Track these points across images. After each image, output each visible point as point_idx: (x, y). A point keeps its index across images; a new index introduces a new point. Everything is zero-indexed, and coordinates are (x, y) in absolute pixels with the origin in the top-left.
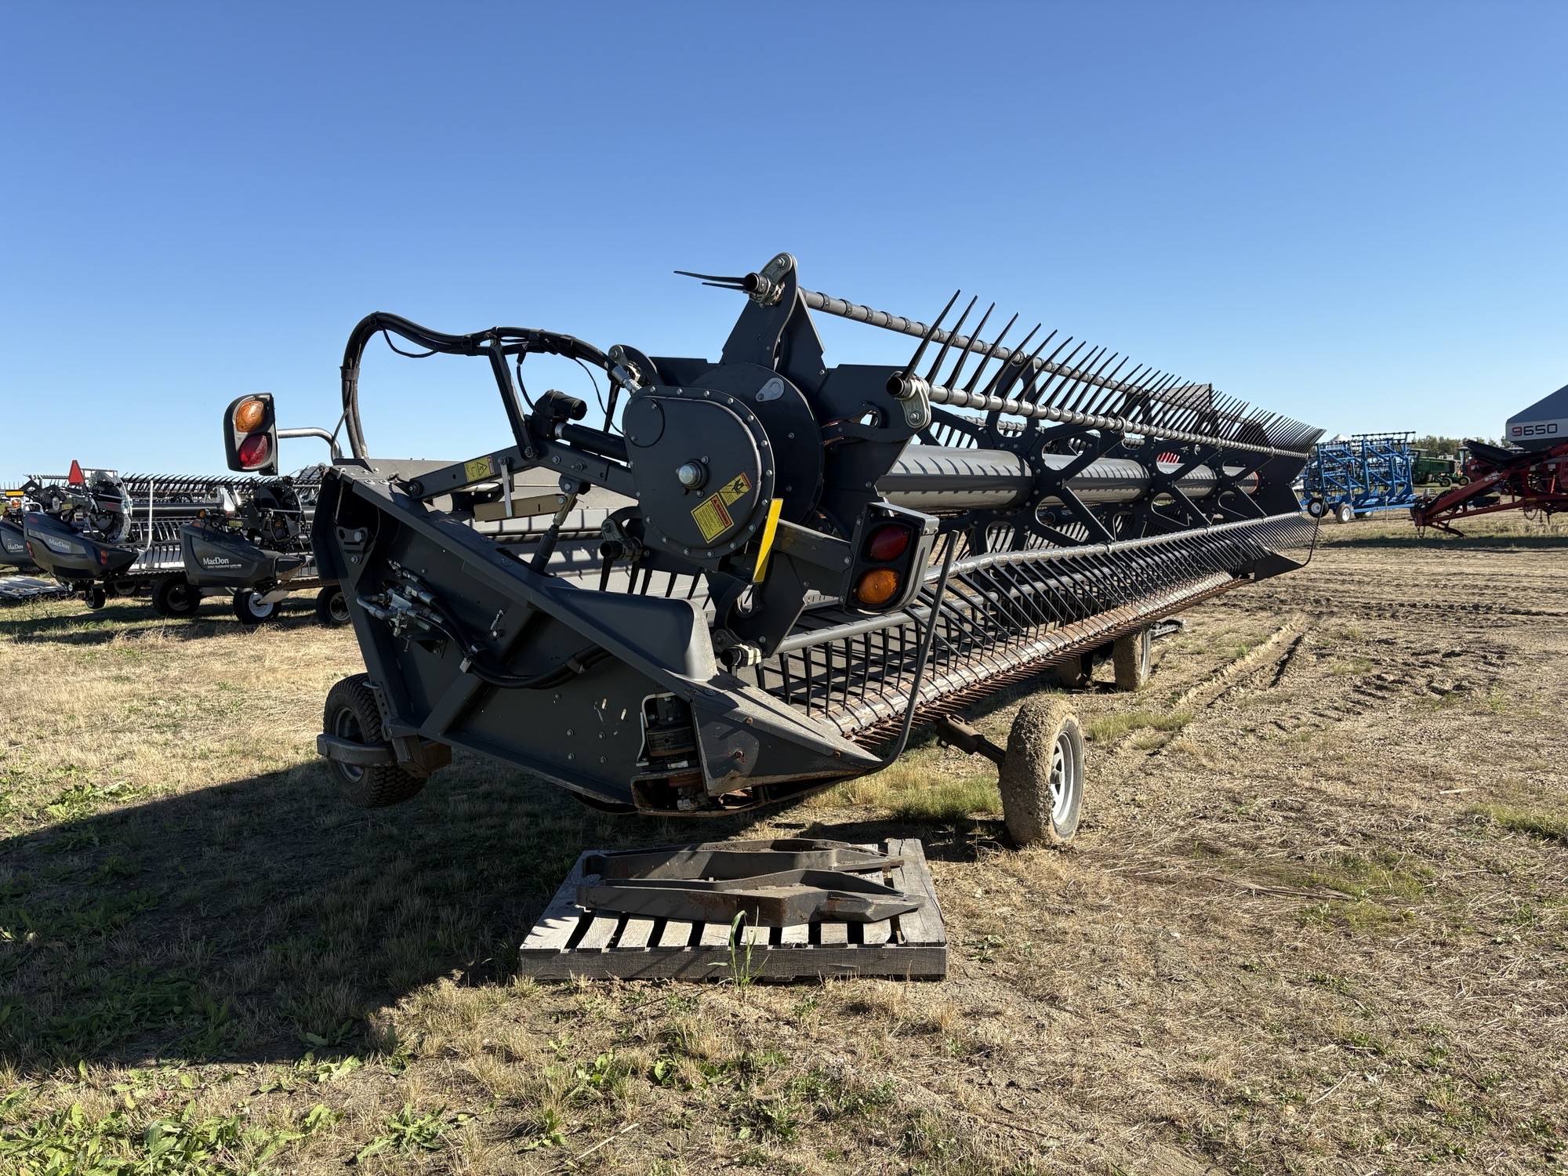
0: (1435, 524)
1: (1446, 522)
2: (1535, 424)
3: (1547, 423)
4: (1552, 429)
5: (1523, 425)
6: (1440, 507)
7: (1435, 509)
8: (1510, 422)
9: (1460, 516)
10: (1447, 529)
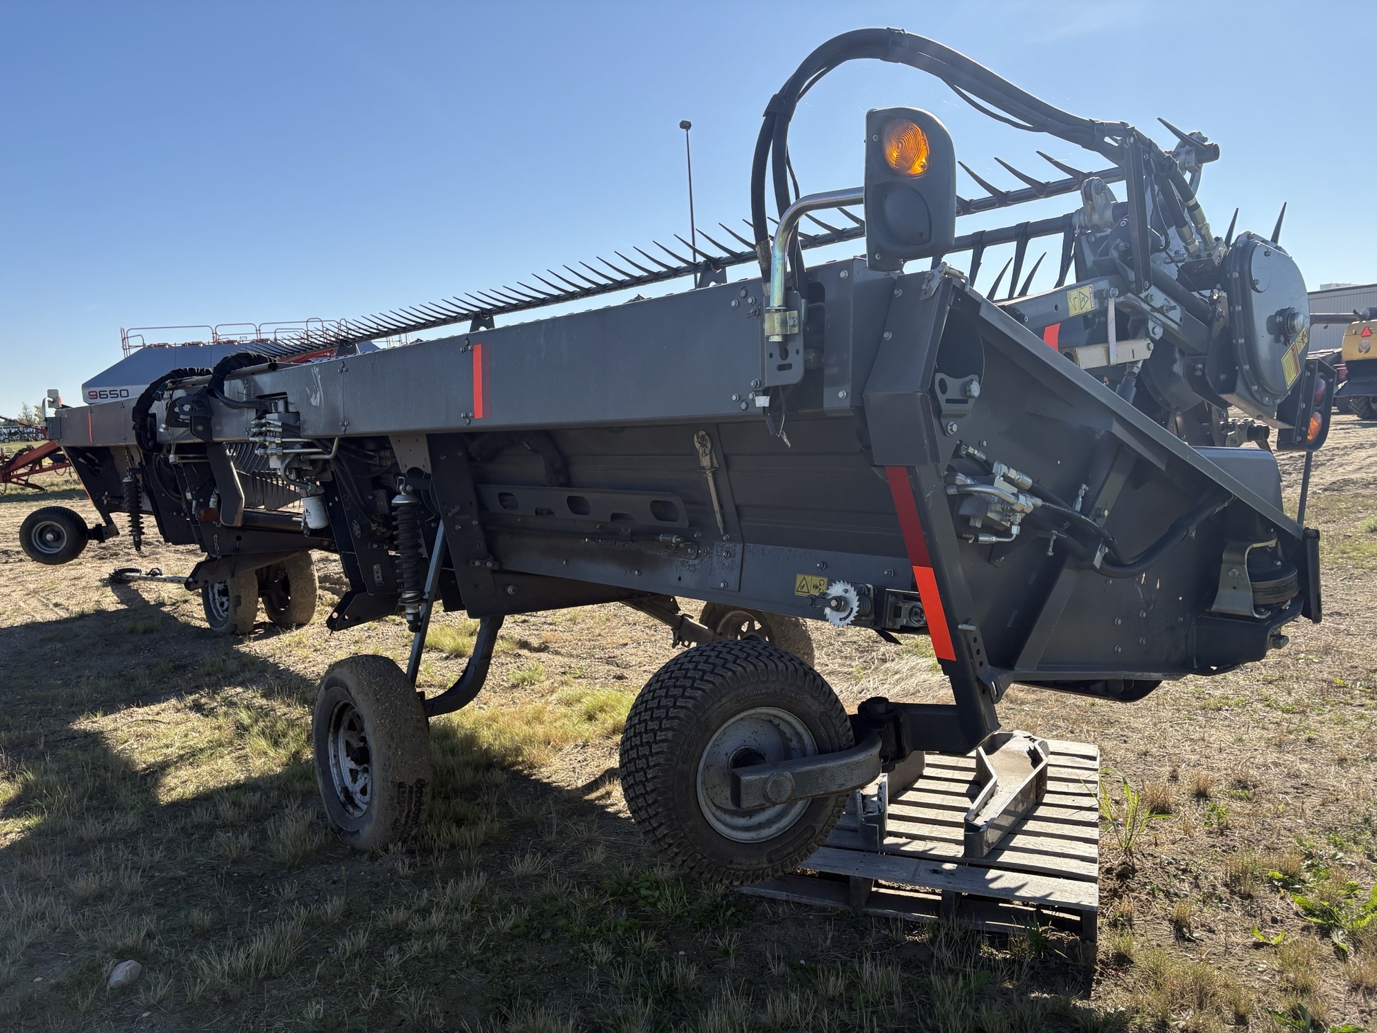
0: (15, 480)
1: (25, 478)
2: (108, 389)
3: (119, 389)
4: (124, 393)
5: (98, 389)
6: (20, 464)
7: (13, 466)
8: (85, 386)
9: (37, 472)
10: (27, 484)
